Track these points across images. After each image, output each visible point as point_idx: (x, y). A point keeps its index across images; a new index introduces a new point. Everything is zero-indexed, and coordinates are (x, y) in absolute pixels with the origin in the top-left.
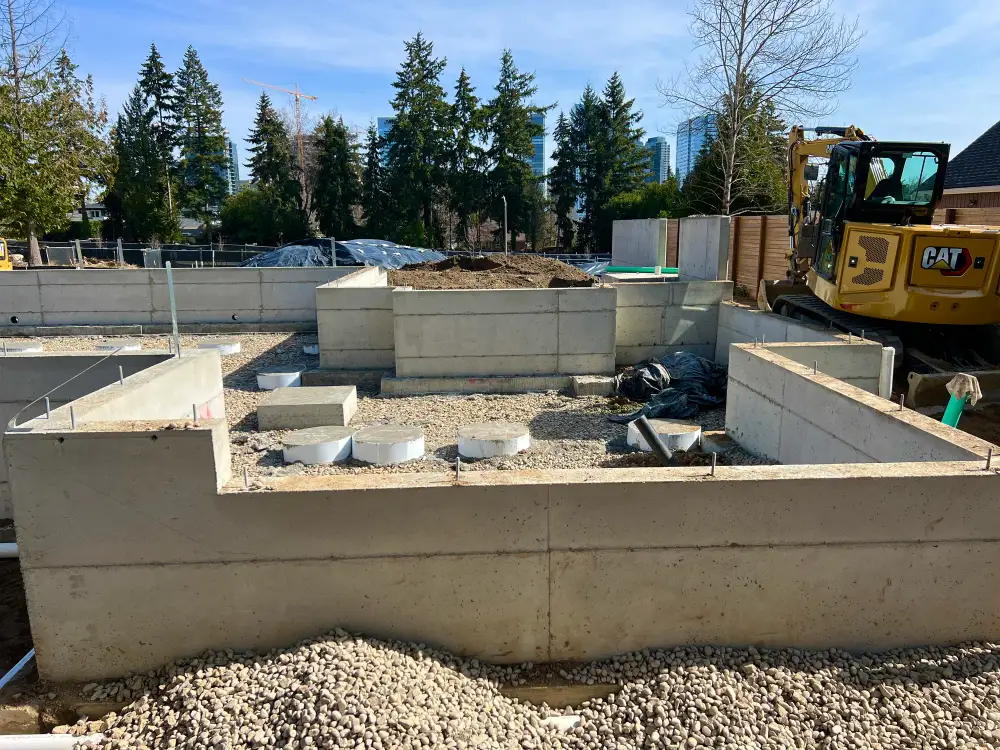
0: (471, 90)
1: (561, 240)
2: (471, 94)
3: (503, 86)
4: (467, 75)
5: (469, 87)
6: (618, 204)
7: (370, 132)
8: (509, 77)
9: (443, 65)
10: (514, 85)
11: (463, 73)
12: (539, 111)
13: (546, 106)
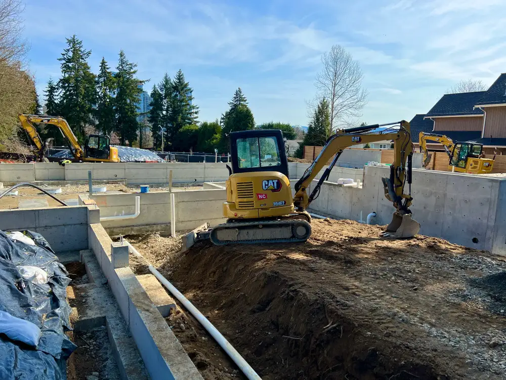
0: (108, 69)
1: (155, 144)
2: (108, 71)
3: (121, 67)
4: (105, 60)
5: (107, 67)
6: (188, 130)
7: (50, 84)
8: (124, 63)
9: (90, 53)
10: (126, 68)
11: (103, 60)
12: (141, 82)
13: (144, 80)
